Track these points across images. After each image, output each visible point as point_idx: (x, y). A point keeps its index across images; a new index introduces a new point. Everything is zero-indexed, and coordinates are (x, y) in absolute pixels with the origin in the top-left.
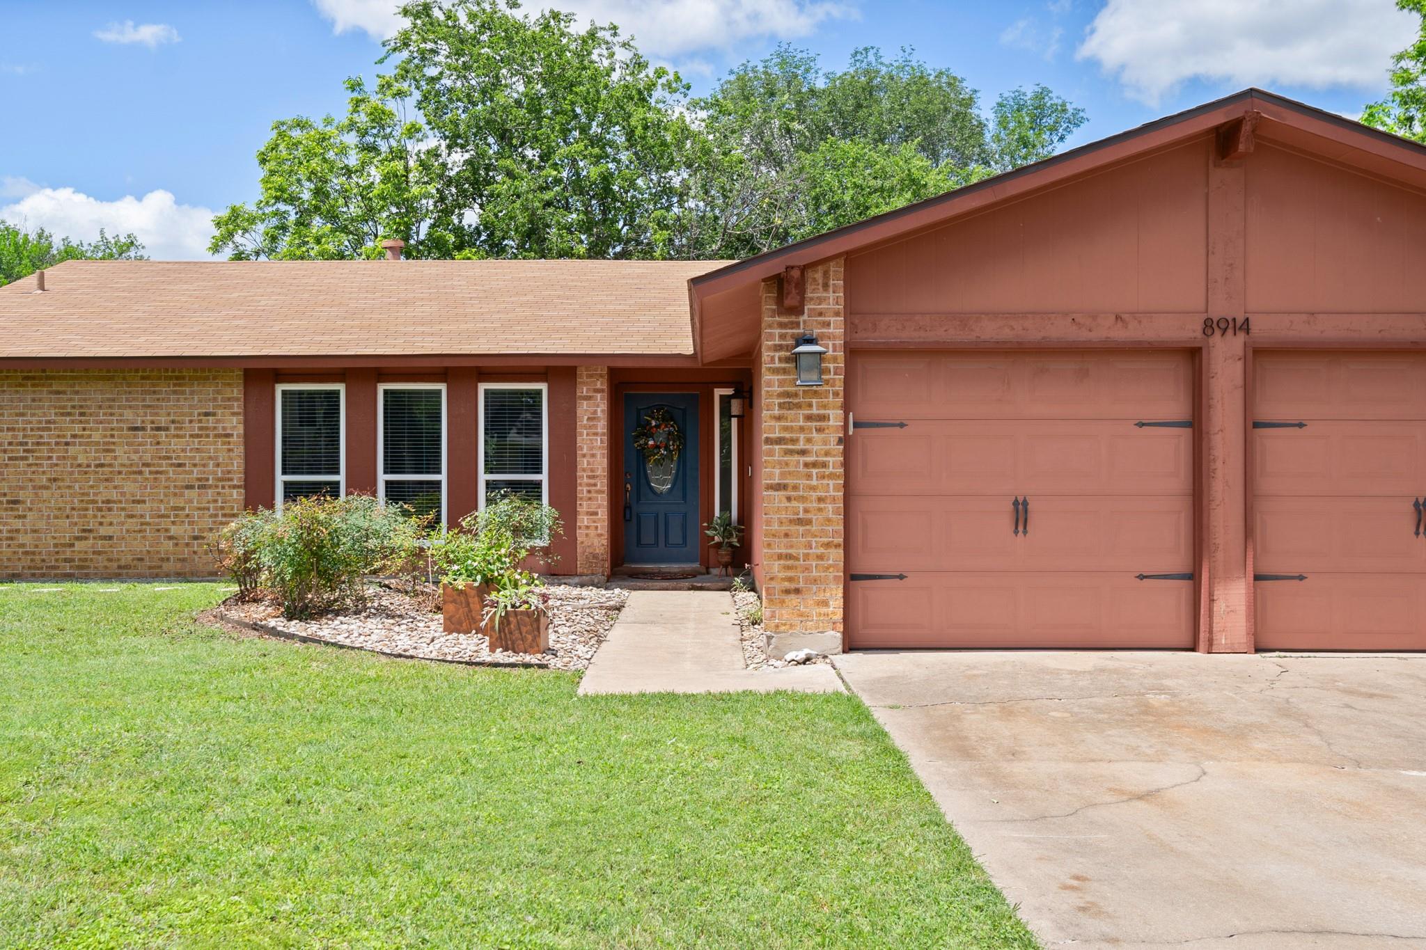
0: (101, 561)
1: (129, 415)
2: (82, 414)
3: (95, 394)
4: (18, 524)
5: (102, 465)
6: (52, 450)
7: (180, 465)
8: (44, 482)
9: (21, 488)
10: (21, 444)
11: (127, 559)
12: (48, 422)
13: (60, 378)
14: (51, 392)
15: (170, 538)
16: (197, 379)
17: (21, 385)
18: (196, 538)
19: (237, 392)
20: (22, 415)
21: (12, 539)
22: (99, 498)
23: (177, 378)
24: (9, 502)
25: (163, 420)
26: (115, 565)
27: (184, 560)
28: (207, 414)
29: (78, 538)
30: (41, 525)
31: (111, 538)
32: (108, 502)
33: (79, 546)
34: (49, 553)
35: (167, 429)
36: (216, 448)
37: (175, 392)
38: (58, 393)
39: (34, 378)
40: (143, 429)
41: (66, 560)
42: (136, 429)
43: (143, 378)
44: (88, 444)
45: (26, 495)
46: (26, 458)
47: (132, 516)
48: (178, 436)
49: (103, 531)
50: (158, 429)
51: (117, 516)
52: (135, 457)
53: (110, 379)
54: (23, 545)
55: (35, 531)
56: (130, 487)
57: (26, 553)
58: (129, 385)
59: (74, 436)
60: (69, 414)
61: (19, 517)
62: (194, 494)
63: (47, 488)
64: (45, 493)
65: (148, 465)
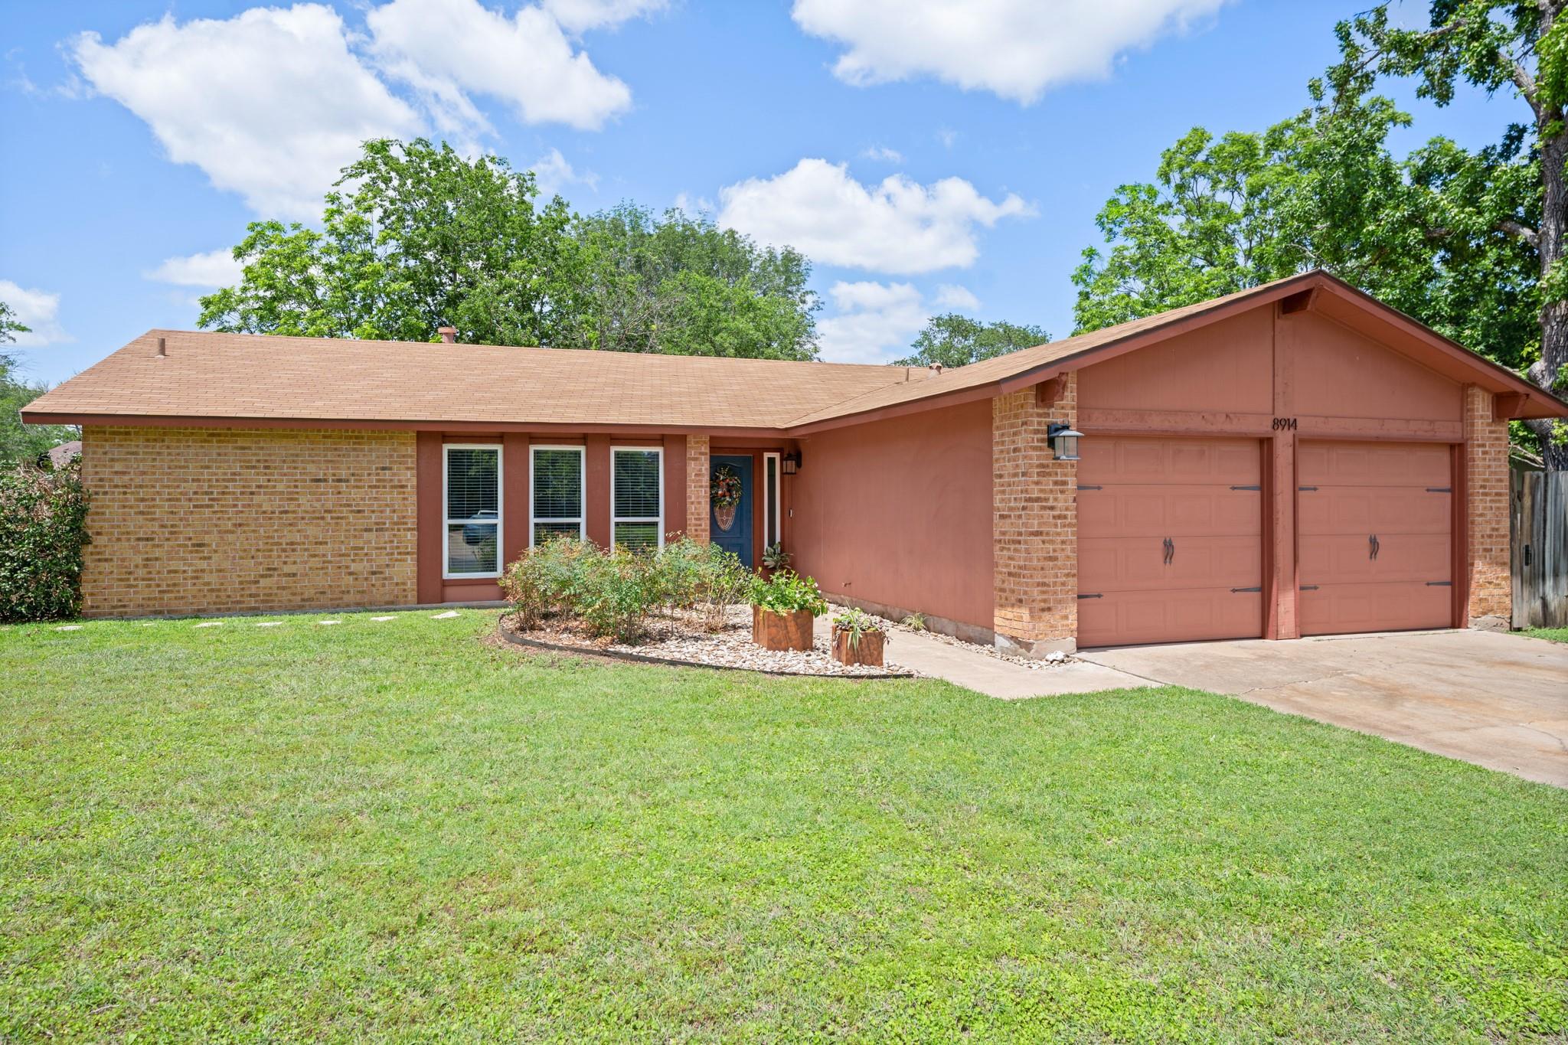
0: (285, 596)
1: (311, 468)
2: (266, 467)
3: (279, 449)
4: (204, 565)
5: (286, 512)
6: (237, 499)
7: (359, 512)
8: (230, 527)
9: (207, 533)
10: (206, 493)
11: (309, 593)
12: (234, 474)
13: (244, 435)
14: (236, 448)
15: (351, 574)
16: (375, 438)
17: (205, 441)
18: (374, 573)
19: (411, 450)
20: (208, 467)
21: (197, 578)
22: (283, 541)
23: (357, 437)
24: (194, 545)
25: (343, 473)
26: (299, 598)
27: (363, 592)
28: (384, 469)
29: (262, 576)
30: (227, 565)
31: (294, 575)
32: (292, 543)
33: (263, 582)
34: (234, 590)
35: (348, 481)
36: (391, 496)
37: (354, 450)
38: (243, 448)
39: (219, 435)
40: (325, 480)
41: (251, 596)
42: (319, 480)
43: (325, 437)
44: (272, 493)
45: (212, 539)
46: (211, 506)
47: (315, 556)
48: (357, 487)
49: (287, 569)
50: (340, 481)
51: (300, 556)
52: (318, 505)
53: (295, 437)
54: (209, 584)
55: (220, 571)
56: (311, 531)
57: (212, 590)
58: (312, 443)
59: (259, 487)
60: (254, 467)
61: (205, 558)
62: (372, 535)
63: (232, 532)
64: (230, 537)
65: (329, 512)
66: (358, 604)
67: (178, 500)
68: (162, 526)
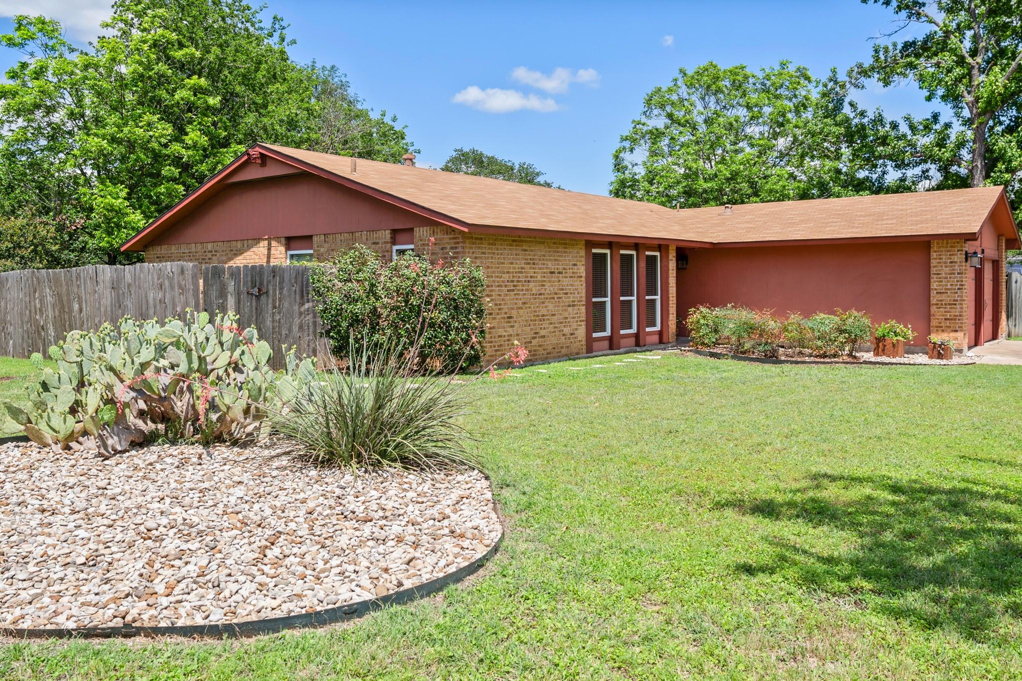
0: (541, 351)
1: (550, 264)
2: (534, 264)
3: (539, 251)
4: (511, 331)
5: (540, 294)
6: (523, 286)
7: (566, 293)
8: (521, 305)
9: (512, 309)
10: (513, 281)
11: (550, 349)
12: (522, 268)
13: (526, 241)
14: (522, 250)
15: (564, 335)
16: (571, 244)
17: (511, 245)
18: (571, 334)
19: (583, 253)
20: (512, 263)
21: (509, 340)
22: (540, 314)
23: (565, 244)
24: (508, 318)
25: (561, 268)
26: (546, 353)
27: (567, 347)
28: (575, 265)
29: (534, 338)
30: (519, 332)
31: (544, 337)
32: (543, 316)
33: (534, 342)
35: (562, 273)
36: (577, 283)
37: (565, 252)
38: (525, 250)
39: (516, 240)
40: (554, 273)
42: (552, 273)
43: (554, 243)
44: (536, 281)
45: (514, 313)
46: (513, 290)
47: (551, 324)
48: (566, 277)
49: (542, 333)
50: (559, 273)
51: (545, 324)
52: (552, 289)
55: (517, 335)
56: (550, 307)
58: (549, 247)
59: (531, 277)
60: (529, 263)
61: (511, 327)
62: (570, 309)
63: (521, 308)
64: (521, 311)
65: (556, 294)
66: (567, 355)
67: (501, 286)
68: (496, 305)
